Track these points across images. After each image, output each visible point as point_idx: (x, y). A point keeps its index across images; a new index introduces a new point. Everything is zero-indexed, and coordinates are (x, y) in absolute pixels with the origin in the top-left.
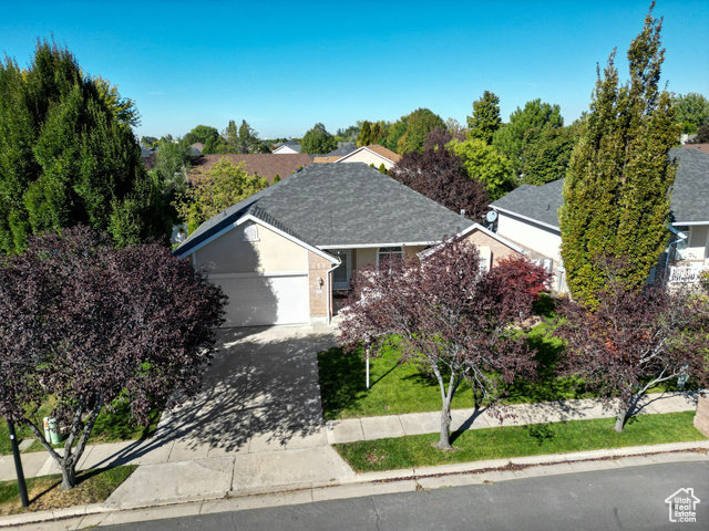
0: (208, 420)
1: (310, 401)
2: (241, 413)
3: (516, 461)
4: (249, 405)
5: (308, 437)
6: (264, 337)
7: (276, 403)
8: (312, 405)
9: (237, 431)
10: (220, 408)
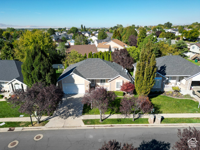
0: (62, 113)
1: (81, 111)
2: (68, 112)
3: (112, 125)
4: (69, 111)
5: (78, 118)
6: (75, 97)
7: (74, 111)
8: (81, 112)
9: (66, 116)
10: (64, 111)
